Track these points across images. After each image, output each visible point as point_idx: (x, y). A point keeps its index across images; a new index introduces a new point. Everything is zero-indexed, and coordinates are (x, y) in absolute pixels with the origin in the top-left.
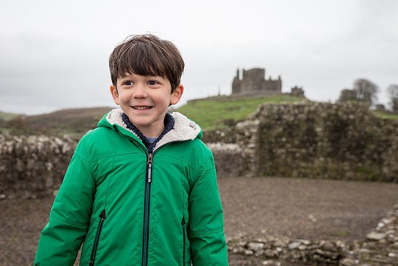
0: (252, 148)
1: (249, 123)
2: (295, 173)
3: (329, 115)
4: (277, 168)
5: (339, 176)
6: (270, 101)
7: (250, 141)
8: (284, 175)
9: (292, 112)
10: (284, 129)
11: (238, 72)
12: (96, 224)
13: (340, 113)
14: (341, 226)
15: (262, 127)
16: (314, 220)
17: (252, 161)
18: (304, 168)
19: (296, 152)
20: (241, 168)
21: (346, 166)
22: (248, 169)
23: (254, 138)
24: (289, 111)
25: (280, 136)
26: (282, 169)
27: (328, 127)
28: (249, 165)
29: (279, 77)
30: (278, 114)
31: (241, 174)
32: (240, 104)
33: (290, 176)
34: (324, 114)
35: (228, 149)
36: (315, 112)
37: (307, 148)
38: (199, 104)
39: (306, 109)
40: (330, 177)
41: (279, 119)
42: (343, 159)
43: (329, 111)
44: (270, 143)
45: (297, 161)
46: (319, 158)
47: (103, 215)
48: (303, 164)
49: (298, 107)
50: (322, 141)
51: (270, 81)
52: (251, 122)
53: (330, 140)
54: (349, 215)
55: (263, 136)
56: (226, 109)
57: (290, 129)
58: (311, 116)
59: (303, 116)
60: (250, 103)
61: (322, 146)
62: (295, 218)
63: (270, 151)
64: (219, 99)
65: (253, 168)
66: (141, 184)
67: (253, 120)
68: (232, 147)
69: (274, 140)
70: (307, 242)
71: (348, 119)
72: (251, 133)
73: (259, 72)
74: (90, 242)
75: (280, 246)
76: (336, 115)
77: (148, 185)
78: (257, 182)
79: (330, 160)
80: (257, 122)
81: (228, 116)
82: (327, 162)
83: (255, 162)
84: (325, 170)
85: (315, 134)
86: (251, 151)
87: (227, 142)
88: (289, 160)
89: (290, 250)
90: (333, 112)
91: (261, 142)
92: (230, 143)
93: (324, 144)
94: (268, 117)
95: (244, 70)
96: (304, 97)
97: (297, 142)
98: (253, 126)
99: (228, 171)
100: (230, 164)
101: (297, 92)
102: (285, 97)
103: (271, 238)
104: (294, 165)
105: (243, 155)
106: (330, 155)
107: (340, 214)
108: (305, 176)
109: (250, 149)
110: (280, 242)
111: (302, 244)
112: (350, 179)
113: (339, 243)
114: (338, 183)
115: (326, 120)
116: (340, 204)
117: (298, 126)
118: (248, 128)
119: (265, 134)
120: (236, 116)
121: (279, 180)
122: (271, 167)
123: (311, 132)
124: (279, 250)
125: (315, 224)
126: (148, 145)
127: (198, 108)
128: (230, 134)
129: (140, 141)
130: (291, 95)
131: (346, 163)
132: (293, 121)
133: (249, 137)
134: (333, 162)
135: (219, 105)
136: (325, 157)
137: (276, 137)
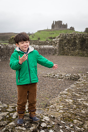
0: (57, 47)
8: (66, 55)
9: (69, 36)
10: (67, 41)
19: (70, 48)
23: (58, 44)
27: (80, 41)
28: (56, 52)
38: (41, 32)
41: (65, 38)
42: (84, 50)
45: (71, 51)
46: (77, 50)
49: (71, 34)
50: (78, 45)
62: (68, 68)
67: (58, 38)
68: (51, 46)
75: (63, 75)
78: (58, 57)
79: (80, 50)
81: (50, 36)
85: (76, 43)
100: (51, 52)
102: (68, 30)
103: (61, 73)
107: (81, 67)
112: (86, 56)
117: (71, 40)
118: (56, 41)
119: (61, 42)
120: (53, 36)
125: (74, 69)
135: (47, 33)
136: (79, 50)
137: (64, 44)
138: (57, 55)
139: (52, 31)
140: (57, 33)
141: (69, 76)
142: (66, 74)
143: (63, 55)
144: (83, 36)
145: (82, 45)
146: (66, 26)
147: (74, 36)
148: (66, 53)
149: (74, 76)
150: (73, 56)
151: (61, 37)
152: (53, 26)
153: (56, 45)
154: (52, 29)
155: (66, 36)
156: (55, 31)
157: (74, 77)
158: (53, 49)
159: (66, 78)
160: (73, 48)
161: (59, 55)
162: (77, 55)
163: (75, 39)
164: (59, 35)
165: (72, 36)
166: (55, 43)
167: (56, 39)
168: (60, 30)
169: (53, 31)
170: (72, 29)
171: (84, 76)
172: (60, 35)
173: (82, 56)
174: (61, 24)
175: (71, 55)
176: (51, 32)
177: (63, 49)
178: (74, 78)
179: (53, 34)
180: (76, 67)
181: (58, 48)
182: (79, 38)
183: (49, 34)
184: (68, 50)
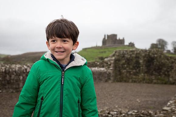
1: (110, 59)
2: (130, 80)
3: (146, 55)
4: (122, 78)
5: (150, 82)
6: (119, 49)
7: (111, 66)
8: (125, 81)
9: (129, 54)
10: (126, 61)
11: (105, 36)
12: (39, 103)
13: (151, 54)
14: (151, 104)
15: (116, 60)
16: (139, 101)
17: (112, 75)
18: (135, 78)
19: (131, 71)
20: (106, 78)
21: (153, 77)
22: (109, 79)
23: (112, 65)
24: (128, 53)
25: (124, 64)
26: (125, 79)
27: (145, 60)
28: (110, 77)
29: (123, 38)
30: (123, 54)
31: (106, 81)
32: (106, 50)
33: (128, 82)
34: (143, 55)
35: (101, 70)
36: (139, 54)
37: (136, 70)
38: (88, 50)
39: (135, 52)
40: (146, 83)
41: (124, 57)
42: (152, 74)
43: (146, 53)
44: (119, 67)
45: (131, 75)
46: (141, 74)
47: (42, 99)
48: (134, 77)
49: (132, 51)
50: (142, 66)
51: (119, 40)
52: (111, 58)
53: (146, 66)
54: (155, 99)
55: (116, 64)
56: (100, 52)
57: (128, 61)
58: (137, 55)
59: (134, 56)
60: (110, 50)
61: (142, 69)
62: (131, 100)
63: (120, 71)
64: (97, 48)
65: (112, 78)
66: (59, 85)
67: (112, 57)
68: (102, 69)
69: (121, 66)
70: (136, 111)
71: (154, 57)
72: (111, 63)
73: (115, 36)
74: (37, 110)
75: (124, 113)
76: (149, 55)
77: (62, 85)
78: (114, 85)
79: (146, 75)
80: (113, 58)
81: (101, 55)
82: (145, 76)
83: (113, 76)
84: (144, 79)
85: (139, 64)
86: (111, 71)
87: (100, 67)
88: (128, 75)
89: (128, 115)
90: (148, 54)
91: (115, 67)
92: (101, 67)
93: (143, 68)
94: (118, 56)
95: (108, 35)
96: (135, 47)
97: (131, 67)
98: (112, 60)
99: (101, 80)
100: (102, 77)
101: (132, 45)
102: (126, 47)
103: (120, 110)
104: (130, 77)
105: (107, 73)
106: (146, 72)
107: (151, 99)
108: (135, 82)
109: (111, 70)
110: (124, 111)
111: (134, 112)
112: (155, 83)
113: (150, 112)
114: (150, 85)
115: (144, 57)
116: (151, 94)
117: (132, 60)
118: (109, 61)
119: (117, 63)
120: (104, 55)
121: (124, 84)
122: (120, 78)
123: (137, 63)
124: (124, 114)
125: (140, 103)
126: (62, 68)
127: (87, 52)
128: (101, 63)
129: (59, 66)
130: (129, 46)
131: (153, 76)
132: (130, 58)
133: (110, 65)
134: (147, 76)
135: (96, 51)
138: (112, 82)
139: (102, 49)
141: (133, 114)
142: (129, 111)
143: (121, 81)
152: (104, 42)
157: (141, 115)
158: (105, 73)
163: (137, 57)
168: (114, 47)
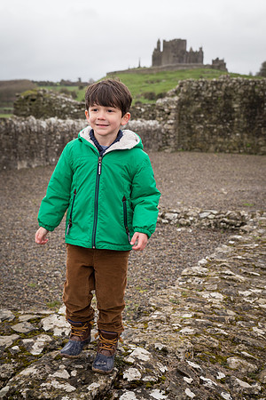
0: (171, 124)
2: (212, 148)
3: (246, 92)
4: (194, 143)
5: (254, 151)
8: (201, 150)
12: (72, 197)
14: (249, 198)
15: (181, 103)
16: (226, 193)
17: (171, 136)
19: (214, 128)
20: (160, 143)
22: (167, 144)
23: (172, 114)
24: (207, 88)
25: (198, 112)
27: (244, 103)
28: (168, 140)
29: (201, 49)
30: (196, 90)
31: (160, 149)
32: (160, 77)
33: (207, 151)
34: (241, 91)
35: (148, 125)
36: (232, 89)
37: (224, 124)
39: (224, 86)
40: (245, 152)
41: (198, 95)
42: (258, 135)
43: (246, 88)
44: (189, 119)
45: (214, 137)
46: (235, 133)
47: (75, 193)
48: (220, 140)
49: (216, 83)
50: (238, 117)
51: (192, 52)
52: (170, 99)
53: (247, 117)
55: (182, 113)
56: (147, 82)
57: (208, 105)
58: (228, 93)
59: (220, 93)
60: (171, 76)
61: (238, 122)
62: (209, 191)
63: (189, 127)
64: (140, 71)
65: (172, 143)
67: (173, 96)
68: (152, 123)
69: (192, 116)
70: (215, 212)
72: (170, 109)
73: (181, 43)
75: (192, 216)
76: (253, 91)
77: (98, 176)
79: (246, 135)
80: (176, 98)
81: (149, 89)
82: (242, 138)
83: (174, 138)
84: (241, 145)
86: (170, 127)
89: (200, 219)
90: (250, 89)
91: (180, 118)
92: (150, 119)
93: (240, 120)
94: (187, 93)
95: (164, 41)
97: (214, 118)
98: (173, 103)
99: (148, 146)
100: (150, 140)
102: (206, 70)
103: (185, 209)
104: (212, 141)
110: (193, 212)
112: (264, 154)
114: (253, 158)
115: (243, 96)
117: (216, 102)
118: (167, 104)
119: (184, 110)
120: (157, 89)
121: (197, 155)
122: (189, 142)
123: (228, 108)
124: (191, 219)
125: (226, 196)
128: (150, 110)
130: (212, 67)
131: (261, 139)
132: (211, 97)
133: (169, 114)
134: (248, 138)
135: (139, 78)
136: (241, 132)
137: (194, 113)
138: (172, 152)
139: (152, 74)
140: (170, 79)
141: (210, 217)
142: (201, 212)
143: (191, 150)
144: (254, 87)
145: (250, 117)
146: (198, 56)
147: (227, 89)
148: (200, 144)
149: (228, 217)
150: (223, 154)
151: (183, 92)
152: (157, 57)
153: (166, 119)
154: (156, 67)
155: (199, 90)
156: (164, 73)
157: (226, 220)
158: (159, 131)
159: (202, 225)
160: (221, 126)
161: (176, 150)
162: (235, 149)
163: (227, 97)
164: (178, 86)
165: (220, 90)
166: (163, 110)
167: (166, 99)
168: (180, 68)
169: (158, 73)
170: (219, 65)
171: (258, 217)
172: (181, 86)
173: (251, 153)
174: (184, 51)
175: (215, 151)
176: (151, 77)
177: (191, 132)
178: (227, 223)
179: (158, 81)
180: (234, 190)
181: (175, 129)
182: (240, 94)
183: (144, 84)
184: (207, 135)
